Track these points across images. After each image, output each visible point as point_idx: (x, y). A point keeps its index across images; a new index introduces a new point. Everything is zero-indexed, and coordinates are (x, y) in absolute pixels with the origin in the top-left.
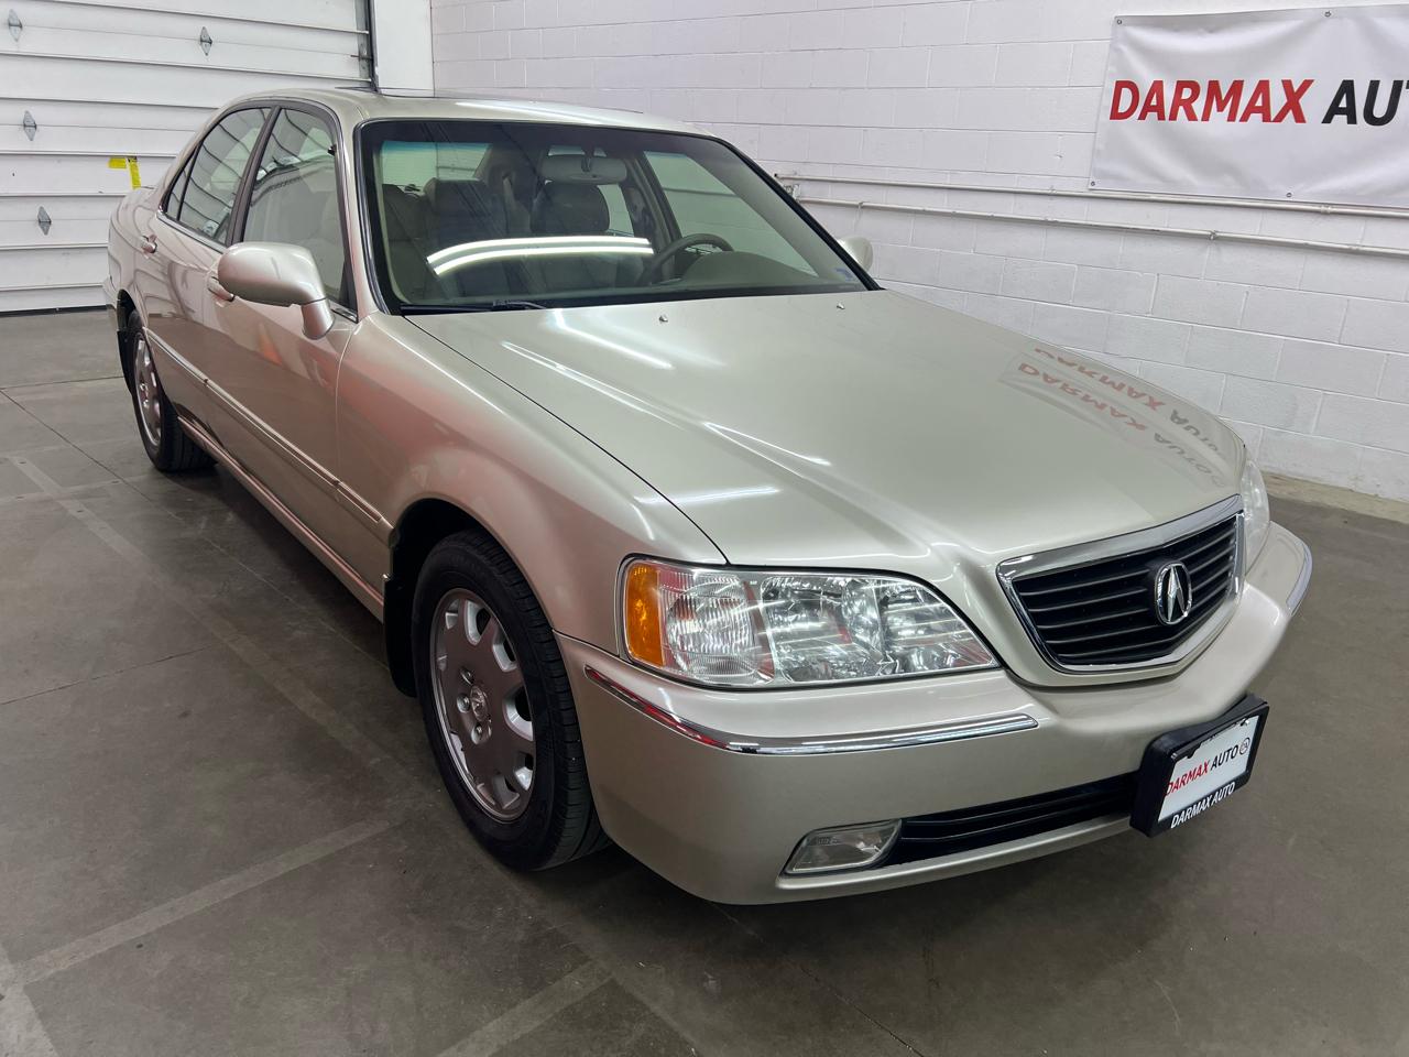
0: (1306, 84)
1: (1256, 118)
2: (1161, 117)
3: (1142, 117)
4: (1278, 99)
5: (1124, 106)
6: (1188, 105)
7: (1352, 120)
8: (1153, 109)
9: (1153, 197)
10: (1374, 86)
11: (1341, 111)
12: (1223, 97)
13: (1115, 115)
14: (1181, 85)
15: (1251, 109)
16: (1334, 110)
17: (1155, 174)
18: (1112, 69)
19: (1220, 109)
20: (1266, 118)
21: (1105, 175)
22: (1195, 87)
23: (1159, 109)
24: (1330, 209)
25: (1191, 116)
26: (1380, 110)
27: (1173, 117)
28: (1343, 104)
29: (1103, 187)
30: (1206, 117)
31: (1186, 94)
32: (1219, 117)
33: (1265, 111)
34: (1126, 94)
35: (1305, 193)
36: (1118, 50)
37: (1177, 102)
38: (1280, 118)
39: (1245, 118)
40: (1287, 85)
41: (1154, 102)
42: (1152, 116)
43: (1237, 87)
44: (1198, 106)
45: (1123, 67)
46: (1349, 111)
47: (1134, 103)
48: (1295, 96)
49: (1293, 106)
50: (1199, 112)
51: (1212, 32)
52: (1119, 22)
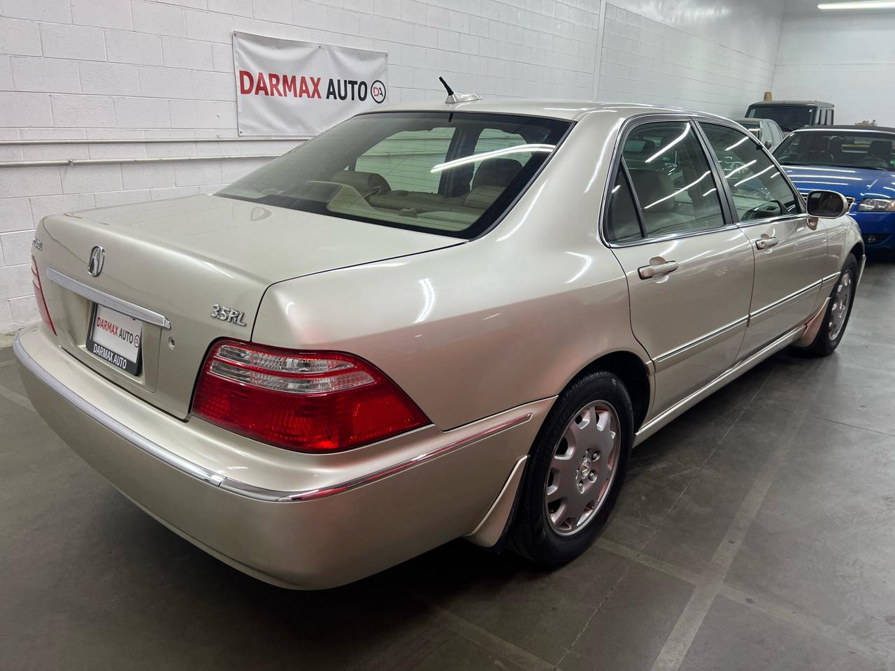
0: (319, 79)
1: (305, 95)
2: (267, 93)
3: (257, 93)
4: (311, 88)
5: (247, 87)
6: (276, 87)
7: (335, 97)
8: (262, 89)
9: (273, 138)
10: (339, 81)
11: (331, 93)
12: (289, 83)
13: (243, 92)
14: (271, 76)
15: (302, 92)
16: (329, 93)
17: (270, 125)
18: (236, 63)
19: (290, 91)
20: (308, 96)
21: (247, 127)
22: (276, 77)
23: (265, 89)
25: (280, 95)
26: (343, 95)
27: (272, 94)
28: (331, 90)
29: (247, 134)
30: (286, 95)
31: (274, 81)
32: (290, 94)
33: (307, 91)
34: (246, 78)
36: (237, 52)
37: (272, 86)
38: (312, 96)
39: (301, 96)
40: (312, 79)
41: (261, 85)
42: (262, 93)
43: (294, 78)
44: (281, 87)
45: (242, 63)
46: (334, 93)
47: (251, 84)
48: (316, 85)
49: (316, 90)
50: (282, 92)
51: (279, 48)
52: (235, 35)
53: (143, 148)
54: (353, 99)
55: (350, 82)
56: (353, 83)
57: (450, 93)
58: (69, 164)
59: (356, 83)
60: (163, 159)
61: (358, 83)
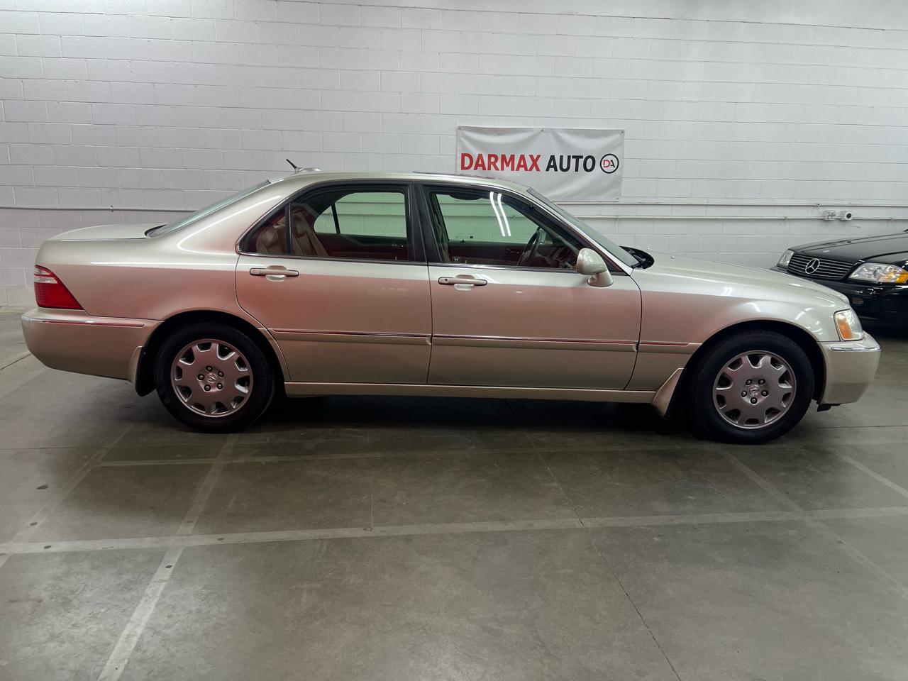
0: (538, 157)
1: (522, 169)
2: (484, 169)
3: (476, 169)
4: (529, 163)
5: (467, 164)
6: (494, 164)
7: (556, 170)
8: (480, 165)
10: (561, 157)
11: (552, 167)
12: (507, 161)
13: (463, 168)
14: (490, 156)
15: (519, 166)
16: (549, 167)
18: (459, 148)
19: (508, 165)
20: (526, 170)
22: (496, 157)
23: (483, 166)
25: (497, 169)
26: (565, 166)
27: (489, 169)
28: (552, 164)
30: (502, 169)
31: (493, 159)
32: (507, 169)
33: (525, 166)
34: (467, 159)
36: (461, 140)
37: (490, 163)
38: (531, 169)
39: (518, 169)
40: (531, 157)
41: (480, 163)
42: (480, 168)
43: (512, 157)
44: (499, 164)
45: (463, 146)
46: (554, 167)
47: (471, 163)
48: (535, 161)
49: (535, 165)
50: (499, 167)
51: (499, 135)
52: (460, 129)
54: (577, 170)
55: (574, 157)
56: (577, 158)
57: (295, 167)
59: (582, 157)
61: (584, 157)
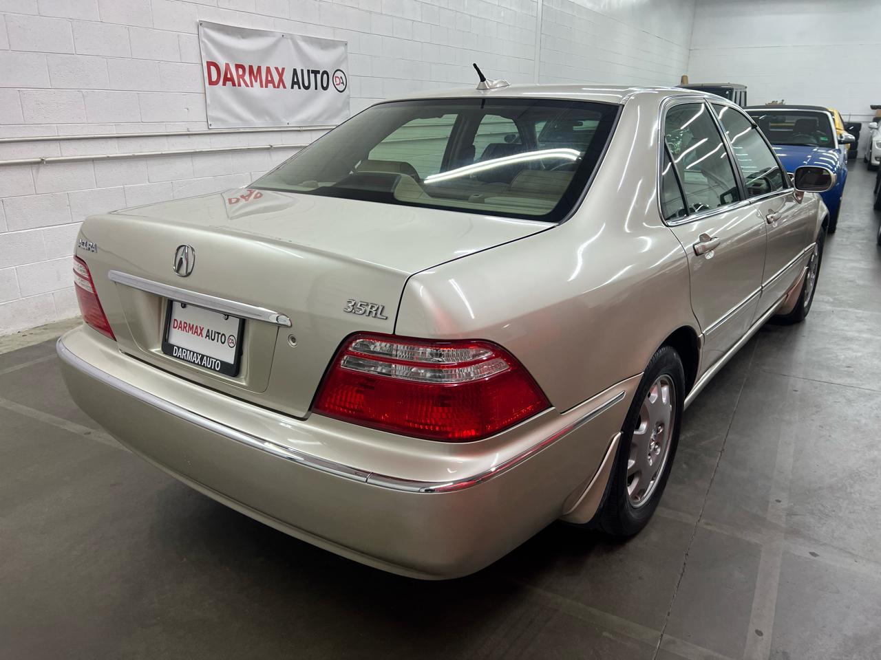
0: (283, 69)
1: (270, 85)
2: (234, 85)
3: (224, 84)
4: (276, 78)
5: (214, 78)
6: (243, 77)
7: (299, 87)
8: (229, 80)
9: (242, 130)
10: (302, 70)
12: (254, 73)
13: (211, 83)
14: (238, 66)
15: (267, 82)
16: (294, 83)
17: (238, 117)
18: (203, 54)
19: (256, 81)
20: (274, 86)
21: (216, 120)
22: (243, 67)
23: (232, 80)
24: (304, 129)
25: (247, 86)
26: (306, 84)
27: (239, 85)
28: (296, 80)
29: (216, 126)
30: (252, 86)
31: (241, 72)
32: (256, 85)
33: (272, 81)
34: (213, 69)
35: (294, 121)
36: (203, 42)
37: (238, 77)
38: (278, 86)
39: (266, 87)
40: (277, 69)
41: (228, 76)
42: (229, 83)
43: (259, 68)
44: (247, 77)
45: (208, 53)
46: (298, 83)
47: (219, 75)
48: (281, 75)
49: (281, 80)
50: (248, 82)
51: (244, 37)
52: (201, 24)
53: (114, 143)
54: (316, 89)
55: (313, 72)
56: (316, 72)
57: (483, 79)
58: (41, 162)
59: (318, 72)
60: (136, 154)
61: (321, 73)
